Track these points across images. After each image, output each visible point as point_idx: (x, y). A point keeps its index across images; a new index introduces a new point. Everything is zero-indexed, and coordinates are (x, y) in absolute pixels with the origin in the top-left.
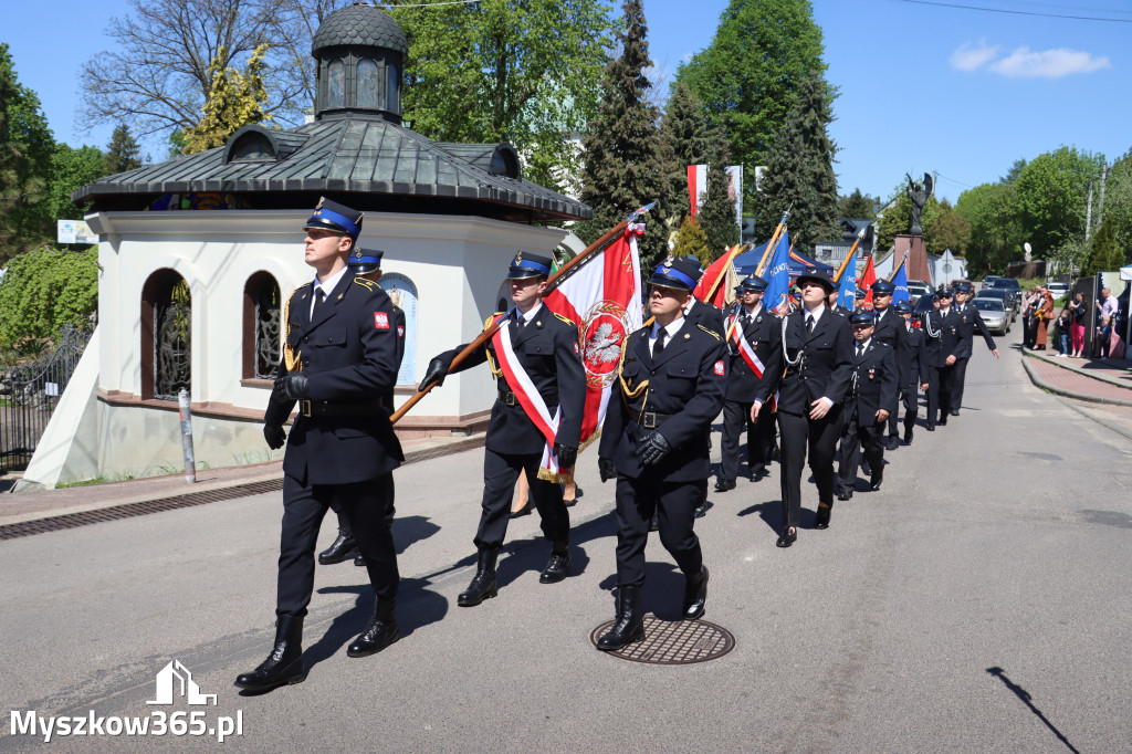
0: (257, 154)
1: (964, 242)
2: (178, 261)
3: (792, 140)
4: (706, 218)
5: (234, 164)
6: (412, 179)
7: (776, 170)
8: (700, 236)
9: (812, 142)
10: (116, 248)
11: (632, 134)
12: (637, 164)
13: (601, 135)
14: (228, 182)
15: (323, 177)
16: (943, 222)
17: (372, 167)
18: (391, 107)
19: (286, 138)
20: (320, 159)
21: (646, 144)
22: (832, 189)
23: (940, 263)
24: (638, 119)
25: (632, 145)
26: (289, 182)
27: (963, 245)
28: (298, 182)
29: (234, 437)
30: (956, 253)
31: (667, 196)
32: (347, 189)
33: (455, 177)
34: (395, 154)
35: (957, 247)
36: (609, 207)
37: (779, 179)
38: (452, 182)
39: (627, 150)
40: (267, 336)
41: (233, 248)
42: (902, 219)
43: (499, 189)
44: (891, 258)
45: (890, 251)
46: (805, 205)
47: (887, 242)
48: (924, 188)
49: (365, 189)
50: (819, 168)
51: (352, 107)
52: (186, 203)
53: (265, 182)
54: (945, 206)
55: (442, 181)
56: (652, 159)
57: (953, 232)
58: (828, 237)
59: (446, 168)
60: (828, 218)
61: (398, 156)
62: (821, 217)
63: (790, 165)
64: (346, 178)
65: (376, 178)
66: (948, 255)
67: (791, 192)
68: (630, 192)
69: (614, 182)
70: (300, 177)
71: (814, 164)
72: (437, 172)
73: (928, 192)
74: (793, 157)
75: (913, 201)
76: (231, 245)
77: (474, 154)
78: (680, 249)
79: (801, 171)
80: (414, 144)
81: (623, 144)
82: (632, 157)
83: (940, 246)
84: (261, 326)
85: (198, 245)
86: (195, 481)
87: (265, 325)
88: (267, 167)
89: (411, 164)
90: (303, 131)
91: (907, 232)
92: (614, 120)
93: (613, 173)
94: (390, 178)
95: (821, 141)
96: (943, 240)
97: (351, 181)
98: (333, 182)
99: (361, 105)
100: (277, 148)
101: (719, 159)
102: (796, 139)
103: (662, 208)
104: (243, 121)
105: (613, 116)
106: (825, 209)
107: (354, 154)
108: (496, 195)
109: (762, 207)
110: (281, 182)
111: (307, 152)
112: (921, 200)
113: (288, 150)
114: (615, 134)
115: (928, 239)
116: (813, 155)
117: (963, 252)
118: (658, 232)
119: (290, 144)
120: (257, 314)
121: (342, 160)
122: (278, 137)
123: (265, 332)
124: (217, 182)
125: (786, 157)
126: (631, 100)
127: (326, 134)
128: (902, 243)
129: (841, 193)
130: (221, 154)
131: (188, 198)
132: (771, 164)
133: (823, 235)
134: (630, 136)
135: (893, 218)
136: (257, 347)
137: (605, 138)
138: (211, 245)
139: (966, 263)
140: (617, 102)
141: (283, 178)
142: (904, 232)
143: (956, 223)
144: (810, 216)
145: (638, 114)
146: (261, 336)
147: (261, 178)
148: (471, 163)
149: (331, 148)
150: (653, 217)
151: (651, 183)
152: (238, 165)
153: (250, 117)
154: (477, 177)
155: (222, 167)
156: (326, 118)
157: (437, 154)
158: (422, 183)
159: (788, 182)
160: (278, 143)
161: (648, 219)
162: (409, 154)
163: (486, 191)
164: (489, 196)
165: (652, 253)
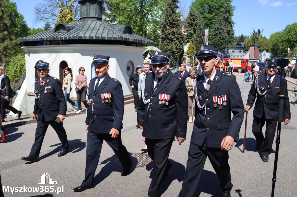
0: (62, 30)
1: (270, 48)
2: (44, 59)
3: (220, 21)
4: (196, 43)
5: (56, 33)
6: (100, 35)
7: (216, 30)
8: (194, 48)
9: (227, 22)
10: (29, 55)
11: (174, 21)
12: (175, 29)
13: (165, 21)
14: (54, 38)
15: (77, 36)
16: (264, 42)
17: (90, 33)
18: (99, 16)
19: (69, 25)
20: (77, 31)
21: (178, 23)
22: (233, 34)
23: (263, 54)
24: (175, 17)
25: (174, 24)
26: (69, 37)
27: (269, 49)
28: (71, 37)
30: (267, 51)
31: (184, 37)
32: (83, 39)
33: (112, 34)
34: (98, 29)
35: (268, 49)
36: (168, 41)
37: (217, 32)
38: (111, 36)
39: (172, 25)
41: (57, 55)
42: (252, 42)
43: (124, 37)
44: (249, 53)
45: (249, 51)
46: (224, 39)
47: (248, 48)
48: (258, 34)
49: (88, 38)
50: (229, 29)
51: (88, 16)
52: (48, 43)
53: (63, 37)
54: (265, 38)
55: (109, 36)
56: (179, 27)
57: (267, 45)
58: (232, 47)
59: (111, 32)
60: (232, 42)
61: (98, 30)
62: (230, 42)
63: (220, 28)
64: (83, 36)
65: (91, 35)
66: (265, 51)
67: (220, 35)
68: (174, 36)
69: (169, 34)
70: (71, 36)
71: (228, 27)
72: (108, 33)
73: (259, 35)
74: (221, 26)
75: (255, 37)
76: (56, 54)
77: (120, 28)
78: (188, 51)
79: (223, 30)
80: (103, 26)
81: (171, 24)
83: (263, 49)
85: (49, 54)
88: (64, 33)
89: (101, 32)
90: (75, 23)
91: (254, 45)
92: (169, 17)
93: (168, 32)
94: (95, 35)
95: (230, 21)
96: (264, 47)
97: (84, 37)
98: (79, 37)
99: (91, 16)
100: (67, 29)
101: (200, 27)
102: (222, 21)
103: (182, 40)
104: (67, 21)
106: (231, 40)
107: (86, 29)
108: (123, 39)
109: (212, 40)
110: (66, 37)
111: (75, 29)
112: (257, 37)
113: (70, 29)
114: (169, 21)
115: (259, 47)
116: (228, 25)
117: (269, 51)
118: (181, 47)
119: (70, 27)
121: (83, 31)
122: (67, 25)
124: (51, 38)
125: (219, 26)
126: (174, 12)
127: (81, 24)
128: (252, 48)
129: (235, 35)
130: (53, 31)
131: (49, 42)
132: (215, 28)
133: (230, 47)
134: (173, 21)
135: (250, 42)
137: (166, 22)
138: (52, 54)
139: (270, 53)
140: (170, 12)
141: (67, 36)
142: (252, 46)
143: (268, 43)
144: (225, 42)
145: (175, 15)
147: (62, 37)
149: (81, 28)
150: (180, 43)
151: (179, 34)
152: (57, 33)
153: (69, 20)
154: (118, 34)
155: (53, 34)
156: (82, 20)
157: (109, 28)
158: (103, 36)
159: (219, 33)
160: (67, 27)
161: (178, 44)
162: (101, 29)
163: (120, 38)
164: (121, 39)
165: (179, 53)
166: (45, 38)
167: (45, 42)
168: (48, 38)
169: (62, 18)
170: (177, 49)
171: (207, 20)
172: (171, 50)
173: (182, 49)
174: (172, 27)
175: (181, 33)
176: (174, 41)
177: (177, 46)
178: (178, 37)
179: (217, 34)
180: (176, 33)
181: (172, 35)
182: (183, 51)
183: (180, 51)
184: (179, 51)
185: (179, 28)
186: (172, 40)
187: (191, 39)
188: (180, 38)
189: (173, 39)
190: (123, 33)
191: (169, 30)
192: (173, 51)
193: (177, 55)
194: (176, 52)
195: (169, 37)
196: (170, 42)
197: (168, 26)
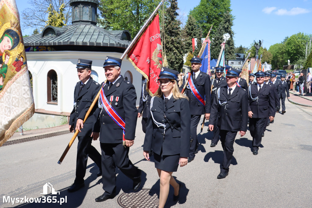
0: (51, 34)
1: (270, 60)
2: (29, 67)
3: (221, 31)
4: (196, 53)
6: (95, 41)
7: (216, 39)
9: (227, 31)
11: (173, 29)
12: (175, 37)
14: (41, 43)
15: (68, 41)
16: (264, 54)
17: (84, 38)
18: (93, 20)
19: (59, 29)
20: (69, 35)
21: (177, 32)
22: (233, 45)
23: (264, 66)
24: (175, 25)
25: (173, 32)
26: (58, 43)
27: (270, 61)
28: (61, 42)
29: (45, 119)
30: (268, 63)
31: (183, 47)
32: (75, 44)
33: (109, 40)
34: (92, 34)
36: (166, 50)
37: (217, 42)
38: (107, 42)
40: (55, 89)
42: (253, 53)
43: (122, 44)
48: (259, 44)
49: (81, 44)
51: (81, 20)
52: (35, 49)
53: (51, 43)
54: (265, 49)
55: (105, 42)
57: (267, 57)
58: (232, 58)
59: (107, 38)
60: (232, 53)
61: (93, 35)
62: (230, 53)
63: (220, 38)
65: (84, 41)
66: (266, 63)
68: (173, 46)
69: (168, 43)
70: (62, 41)
72: (104, 39)
73: (260, 46)
74: (221, 36)
75: (256, 48)
76: (43, 62)
77: (117, 33)
78: (188, 62)
80: (98, 31)
81: (170, 32)
82: (173, 36)
83: (264, 61)
84: (53, 86)
85: (35, 62)
86: (23, 135)
87: (54, 86)
88: (53, 38)
89: (95, 37)
90: (67, 28)
91: (254, 57)
92: (168, 25)
93: (167, 40)
94: (89, 41)
95: (230, 31)
96: (265, 59)
97: (76, 42)
98: (71, 43)
99: (84, 19)
100: (56, 33)
101: (199, 36)
102: (222, 30)
103: (182, 50)
105: (167, 24)
106: (231, 51)
107: (79, 34)
108: (121, 45)
109: (213, 50)
110: (56, 43)
111: (66, 34)
112: (258, 48)
113: (60, 33)
114: (168, 29)
117: (270, 62)
118: (180, 57)
119: (61, 31)
120: (52, 83)
121: (75, 36)
122: (57, 29)
123: (54, 88)
124: (38, 43)
125: (219, 36)
126: (173, 19)
127: (73, 28)
128: (253, 60)
129: (235, 46)
130: (41, 35)
132: (215, 38)
133: (230, 58)
134: (172, 29)
136: (52, 92)
137: (165, 31)
138: (38, 62)
139: (271, 65)
140: (169, 20)
141: (57, 42)
142: (253, 57)
143: (268, 54)
144: (226, 52)
145: (175, 23)
146: (53, 89)
147: (50, 42)
148: (116, 36)
149: (73, 32)
150: (179, 53)
151: (179, 43)
152: (45, 38)
153: (59, 25)
154: (116, 40)
155: (41, 38)
156: (74, 24)
157: (105, 33)
158: (98, 42)
159: (220, 43)
160: (57, 31)
161: (178, 53)
162: (96, 34)
163: (118, 44)
164: (119, 46)
165: (179, 63)
166: (31, 43)
167: (32, 48)
168: (34, 44)
169: (51, 22)
170: (176, 60)
171: (206, 30)
172: (170, 61)
173: (181, 59)
174: (171, 36)
175: (180, 42)
176: (173, 50)
177: (176, 56)
178: (178, 46)
179: (217, 44)
180: (176, 42)
181: (171, 44)
182: (183, 61)
183: (180, 61)
184: (178, 62)
185: (178, 36)
186: (171, 50)
187: (189, 49)
188: (180, 47)
189: (173, 48)
190: (121, 39)
191: (168, 38)
192: (172, 61)
193: (176, 65)
194: (175, 63)
195: (168, 46)
196: (168, 52)
197: (167, 34)
